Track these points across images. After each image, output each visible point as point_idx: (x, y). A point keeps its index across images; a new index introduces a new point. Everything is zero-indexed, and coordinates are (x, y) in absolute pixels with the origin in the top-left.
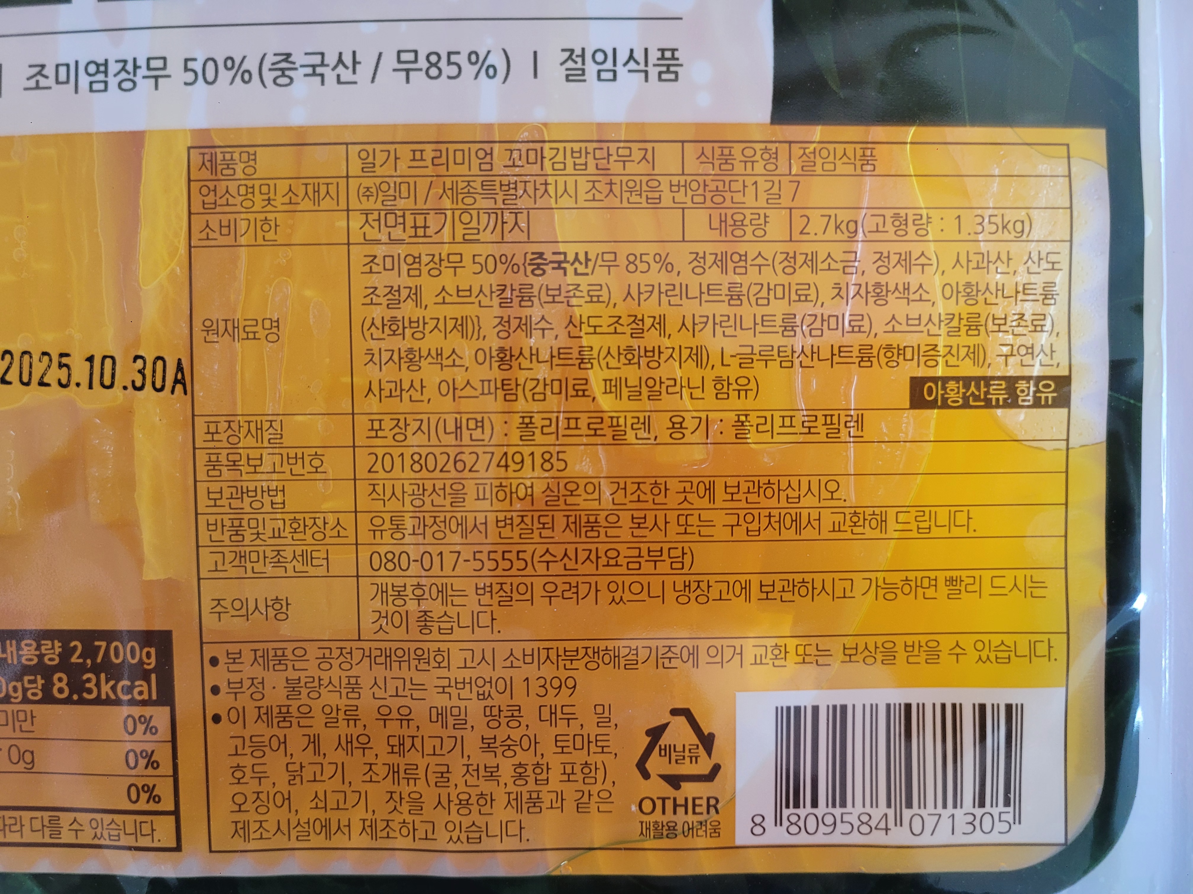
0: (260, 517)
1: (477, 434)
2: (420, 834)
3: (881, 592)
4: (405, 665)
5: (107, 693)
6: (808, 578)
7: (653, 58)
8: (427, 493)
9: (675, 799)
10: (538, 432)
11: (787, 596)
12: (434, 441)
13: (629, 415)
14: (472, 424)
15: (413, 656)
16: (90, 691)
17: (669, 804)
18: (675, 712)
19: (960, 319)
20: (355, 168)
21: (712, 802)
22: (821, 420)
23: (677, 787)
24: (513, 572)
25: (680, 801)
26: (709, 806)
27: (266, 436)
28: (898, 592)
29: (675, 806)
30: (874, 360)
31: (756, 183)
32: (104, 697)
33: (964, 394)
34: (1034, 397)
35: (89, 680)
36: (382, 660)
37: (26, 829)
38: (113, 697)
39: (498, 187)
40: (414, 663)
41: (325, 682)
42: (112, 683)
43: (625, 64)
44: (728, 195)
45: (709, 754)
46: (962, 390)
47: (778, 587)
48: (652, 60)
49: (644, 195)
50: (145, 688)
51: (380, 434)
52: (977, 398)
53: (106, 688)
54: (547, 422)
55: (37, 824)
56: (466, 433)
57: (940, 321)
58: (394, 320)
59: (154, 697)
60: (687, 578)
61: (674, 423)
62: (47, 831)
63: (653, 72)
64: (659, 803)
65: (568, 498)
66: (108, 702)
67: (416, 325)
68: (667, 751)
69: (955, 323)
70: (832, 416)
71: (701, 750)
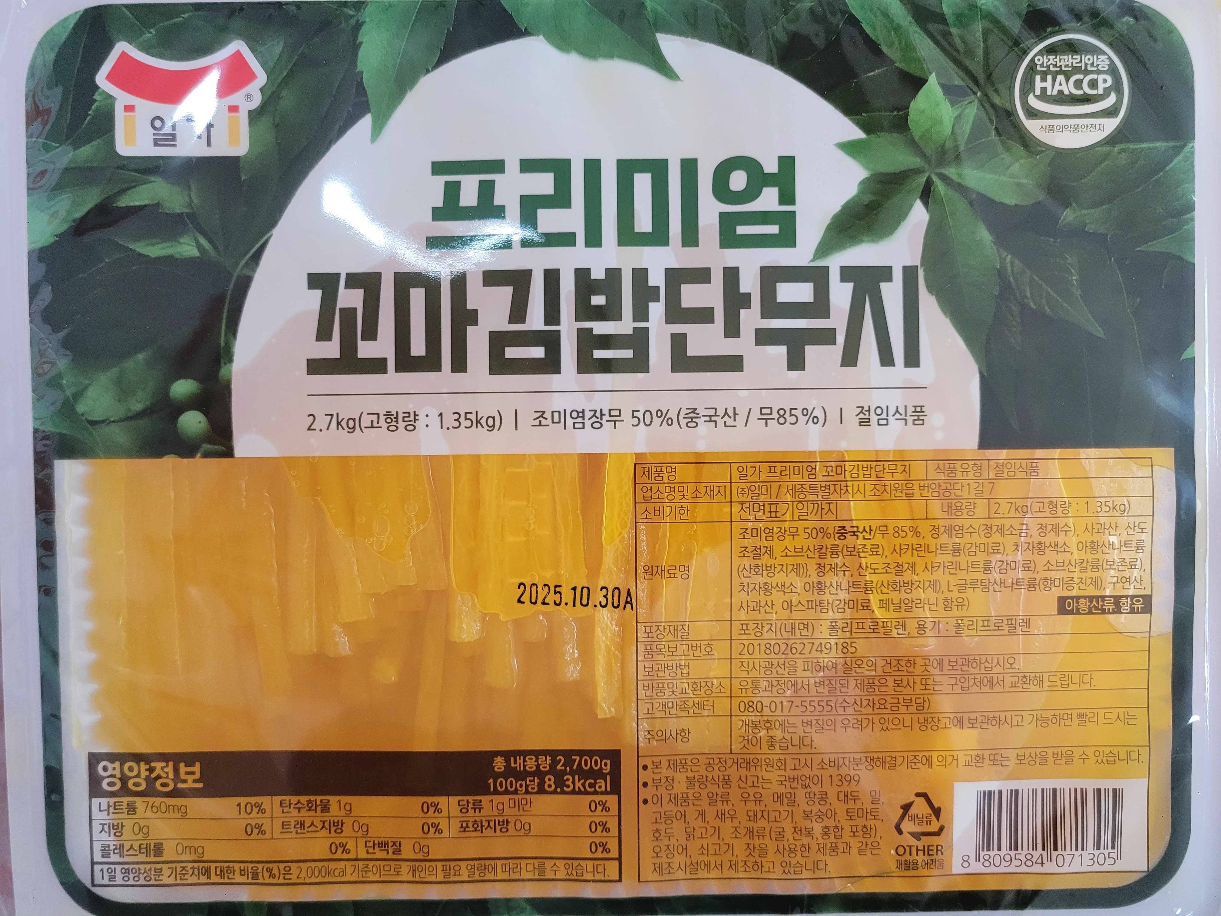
0: (675, 682)
1: (804, 632)
2: (765, 869)
3: (1039, 723)
4: (759, 768)
5: (579, 788)
6: (997, 714)
7: (910, 410)
8: (774, 667)
9: (917, 847)
10: (840, 631)
11: (985, 726)
12: (779, 636)
13: (893, 620)
14: (801, 627)
15: (763, 762)
16: (568, 786)
17: (914, 850)
18: (918, 795)
19: (1088, 562)
20: (736, 476)
21: (939, 848)
22: (1006, 622)
23: (919, 840)
24: (825, 713)
25: (921, 848)
26: (937, 850)
27: (680, 634)
28: (1049, 722)
29: (918, 850)
30: (1037, 587)
31: (969, 484)
32: (577, 789)
33: (1089, 606)
34: (1131, 607)
35: (568, 780)
36: (744, 765)
37: (523, 871)
38: (583, 789)
39: (819, 488)
40: (764, 767)
41: (710, 779)
42: (583, 781)
43: (894, 415)
44: (953, 491)
45: (938, 820)
46: (1088, 604)
47: (979, 720)
48: (909, 412)
49: (904, 492)
50: (603, 784)
51: (747, 632)
52: (1097, 608)
53: (578, 784)
54: (846, 625)
55: (530, 868)
56: (798, 632)
57: (1076, 563)
58: (757, 566)
59: (608, 789)
60: (926, 716)
61: (919, 625)
62: (536, 872)
63: (910, 419)
64: (908, 849)
65: (857, 669)
66: (580, 792)
67: (769, 568)
68: (913, 818)
69: (1084, 565)
70: (1011, 619)
71: (933, 818)
